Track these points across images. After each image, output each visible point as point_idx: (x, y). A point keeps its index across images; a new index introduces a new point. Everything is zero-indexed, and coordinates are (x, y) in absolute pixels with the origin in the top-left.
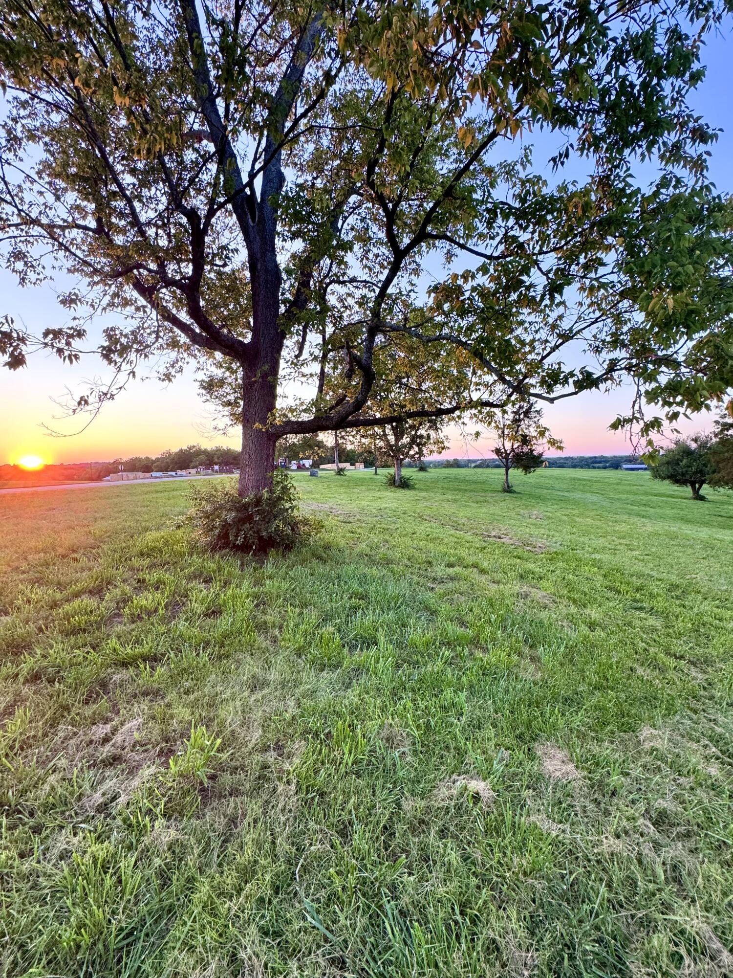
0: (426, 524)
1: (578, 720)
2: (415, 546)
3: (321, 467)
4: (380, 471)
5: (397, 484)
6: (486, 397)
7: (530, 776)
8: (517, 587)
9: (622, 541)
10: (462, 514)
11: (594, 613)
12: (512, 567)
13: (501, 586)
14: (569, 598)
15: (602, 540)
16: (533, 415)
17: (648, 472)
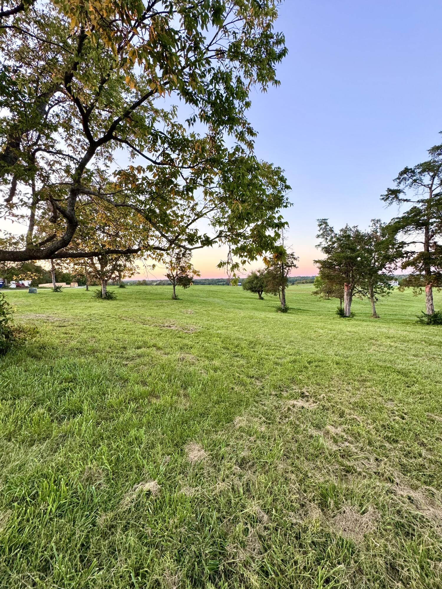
0: (124, 322)
1: (207, 424)
2: (115, 338)
3: (40, 286)
4: (90, 288)
5: (103, 297)
6: (157, 244)
7: (181, 466)
8: (179, 355)
9: (231, 322)
10: (148, 314)
11: (216, 363)
12: (176, 344)
13: (169, 356)
14: (205, 357)
15: (222, 322)
16: (187, 255)
17: (241, 287)
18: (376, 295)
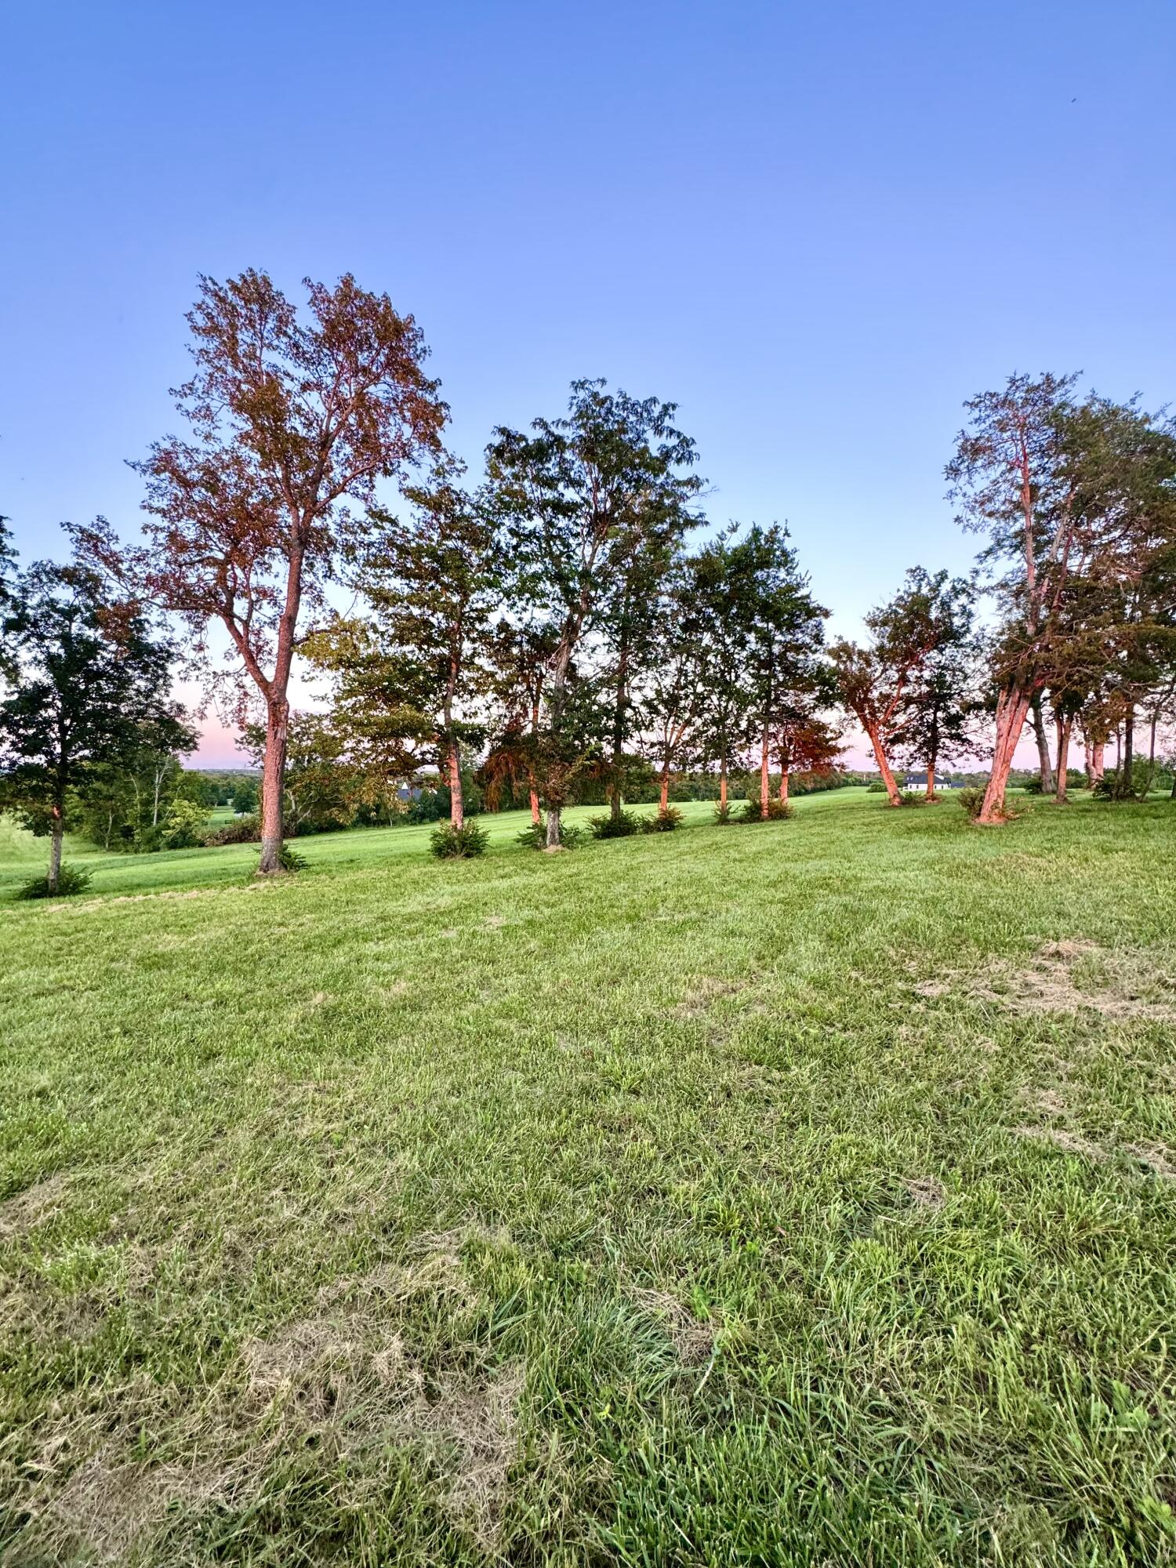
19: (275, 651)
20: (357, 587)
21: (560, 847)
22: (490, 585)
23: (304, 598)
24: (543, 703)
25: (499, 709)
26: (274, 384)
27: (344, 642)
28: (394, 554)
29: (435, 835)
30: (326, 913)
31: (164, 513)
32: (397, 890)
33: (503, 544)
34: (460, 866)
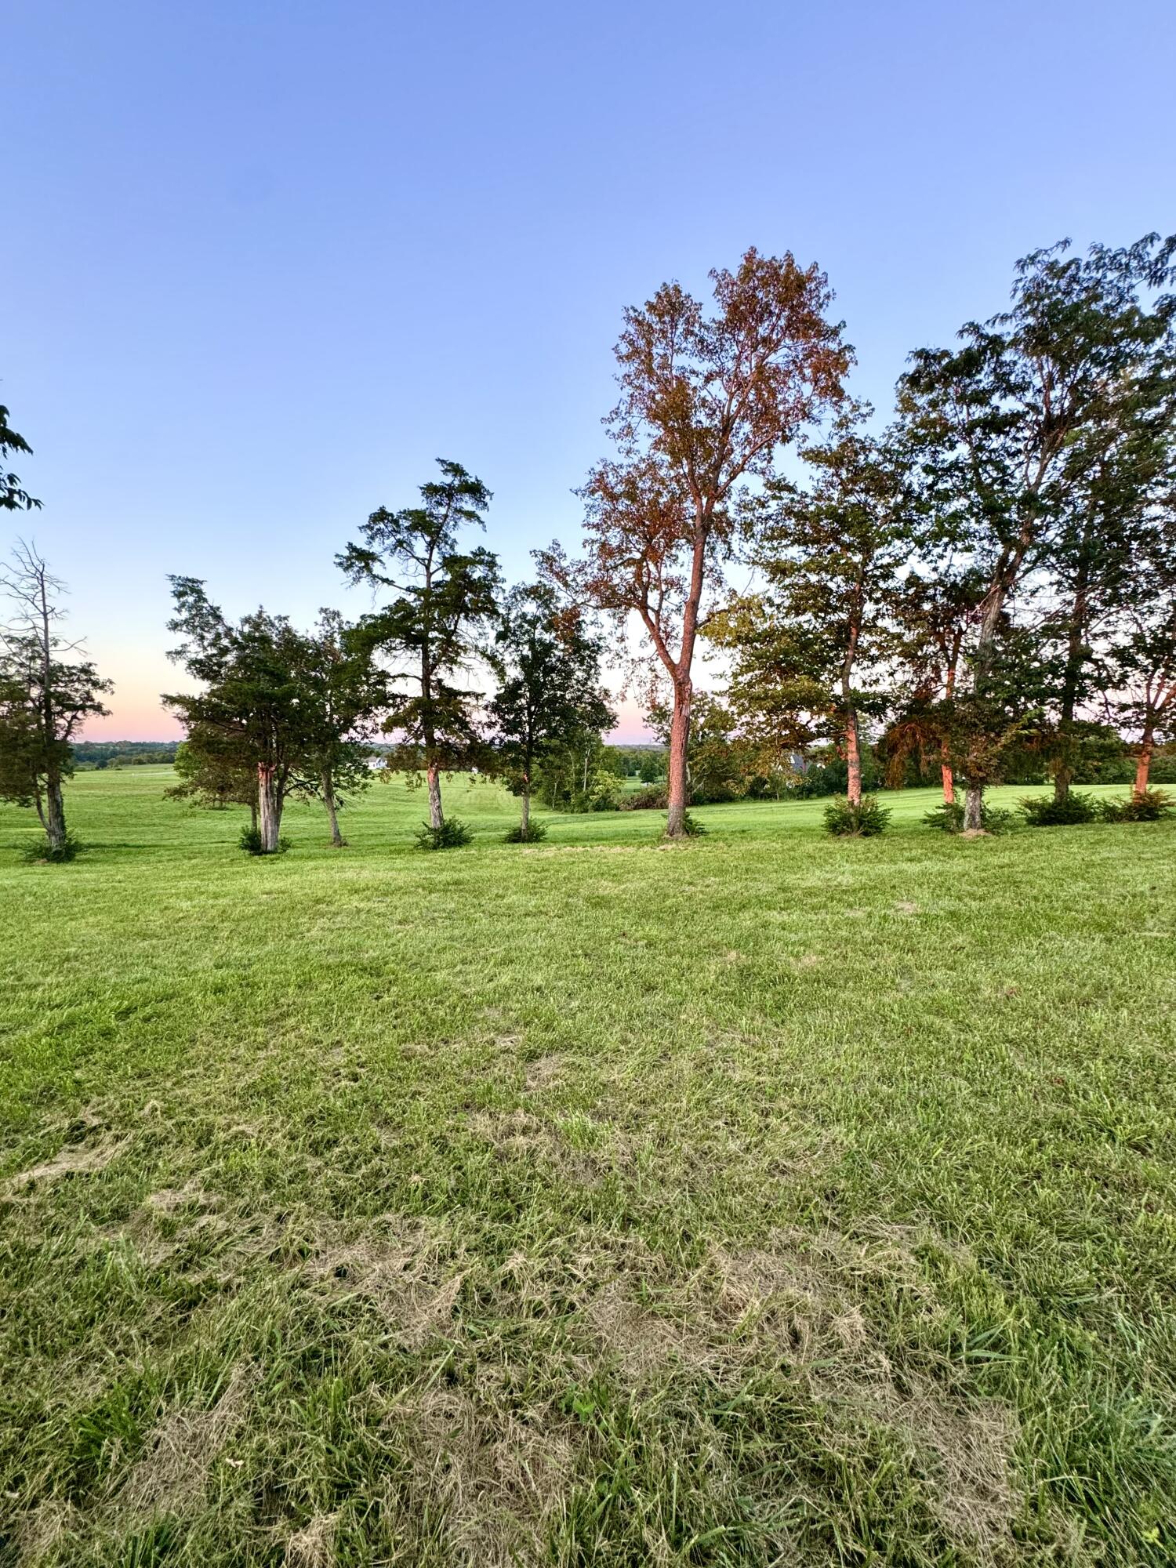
18: (339, 792)
19: (681, 635)
20: (754, 563)
21: (982, 832)
22: (900, 535)
23: (706, 581)
24: (961, 665)
25: (905, 674)
26: (682, 383)
27: (743, 621)
28: (791, 522)
29: (829, 811)
30: (728, 878)
31: (597, 526)
32: (793, 864)
33: (915, 487)
34: (856, 844)
